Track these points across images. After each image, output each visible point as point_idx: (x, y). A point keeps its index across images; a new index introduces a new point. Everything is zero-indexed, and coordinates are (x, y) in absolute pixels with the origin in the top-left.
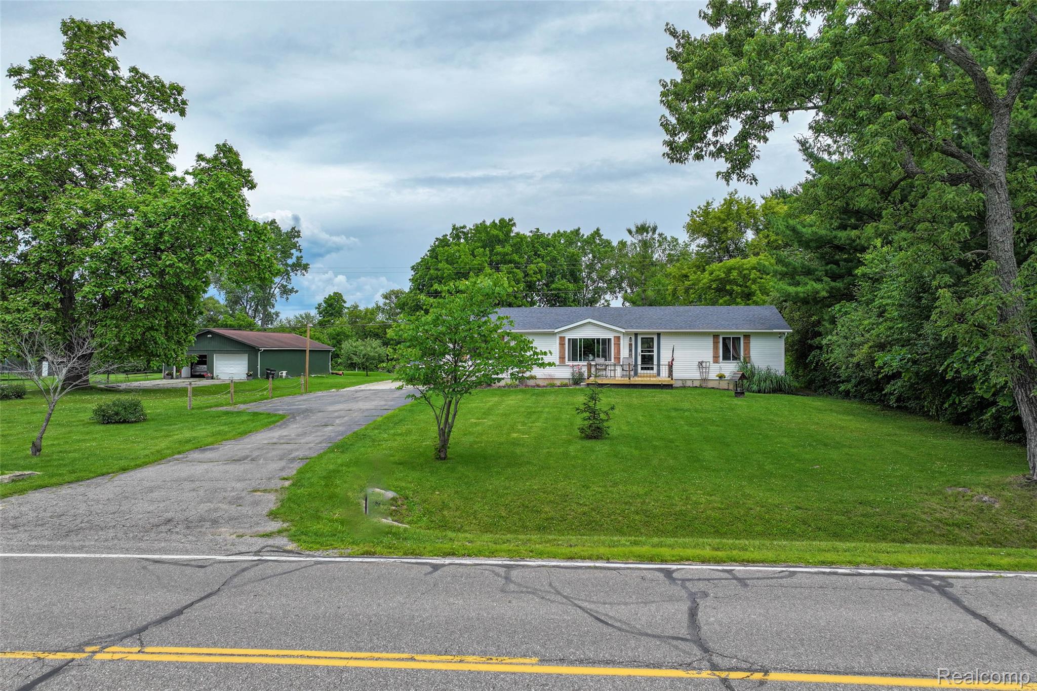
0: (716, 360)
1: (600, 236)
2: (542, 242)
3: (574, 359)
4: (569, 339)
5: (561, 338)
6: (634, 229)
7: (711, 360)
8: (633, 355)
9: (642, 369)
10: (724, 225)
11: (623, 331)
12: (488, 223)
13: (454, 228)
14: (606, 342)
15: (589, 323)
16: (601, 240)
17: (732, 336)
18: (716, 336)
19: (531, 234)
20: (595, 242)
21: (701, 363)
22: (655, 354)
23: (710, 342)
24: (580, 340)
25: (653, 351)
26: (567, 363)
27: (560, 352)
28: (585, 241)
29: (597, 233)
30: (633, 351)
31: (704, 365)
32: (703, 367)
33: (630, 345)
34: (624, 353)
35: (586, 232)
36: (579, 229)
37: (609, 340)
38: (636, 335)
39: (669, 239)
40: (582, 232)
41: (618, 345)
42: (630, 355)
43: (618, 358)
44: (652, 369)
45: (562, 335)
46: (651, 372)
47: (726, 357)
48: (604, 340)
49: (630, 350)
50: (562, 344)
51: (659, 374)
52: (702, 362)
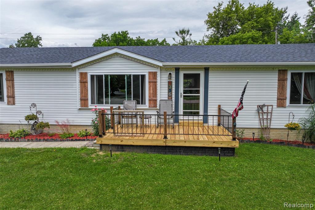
0: (281, 103)
1: (166, 41)
2: (141, 42)
3: (100, 102)
4: (92, 77)
5: (81, 74)
6: (179, 32)
7: (275, 103)
8: (174, 96)
9: (185, 114)
10: (230, 16)
11: (161, 64)
12: (117, 33)
13: (103, 35)
14: (139, 80)
15: (116, 54)
16: (166, 43)
17: (304, 72)
18: (282, 71)
19: (136, 39)
20: (164, 44)
21: (261, 107)
22: (202, 95)
23: (273, 79)
24: (106, 76)
25: (198, 92)
26: (90, 106)
27: (82, 92)
28: (160, 44)
29: (164, 40)
30: (174, 91)
31: (265, 109)
32: (263, 113)
33: (170, 83)
34: (162, 93)
35: (160, 40)
36: (157, 39)
37: (143, 77)
38: (177, 70)
39: (193, 41)
40: (158, 40)
41: (154, 83)
42: (170, 97)
43: (153, 101)
44: (197, 114)
45: (83, 71)
46: (196, 118)
47: (295, 100)
48: (136, 77)
49: (170, 90)
50: (83, 82)
51: (206, 121)
52: (264, 105)
